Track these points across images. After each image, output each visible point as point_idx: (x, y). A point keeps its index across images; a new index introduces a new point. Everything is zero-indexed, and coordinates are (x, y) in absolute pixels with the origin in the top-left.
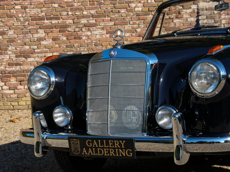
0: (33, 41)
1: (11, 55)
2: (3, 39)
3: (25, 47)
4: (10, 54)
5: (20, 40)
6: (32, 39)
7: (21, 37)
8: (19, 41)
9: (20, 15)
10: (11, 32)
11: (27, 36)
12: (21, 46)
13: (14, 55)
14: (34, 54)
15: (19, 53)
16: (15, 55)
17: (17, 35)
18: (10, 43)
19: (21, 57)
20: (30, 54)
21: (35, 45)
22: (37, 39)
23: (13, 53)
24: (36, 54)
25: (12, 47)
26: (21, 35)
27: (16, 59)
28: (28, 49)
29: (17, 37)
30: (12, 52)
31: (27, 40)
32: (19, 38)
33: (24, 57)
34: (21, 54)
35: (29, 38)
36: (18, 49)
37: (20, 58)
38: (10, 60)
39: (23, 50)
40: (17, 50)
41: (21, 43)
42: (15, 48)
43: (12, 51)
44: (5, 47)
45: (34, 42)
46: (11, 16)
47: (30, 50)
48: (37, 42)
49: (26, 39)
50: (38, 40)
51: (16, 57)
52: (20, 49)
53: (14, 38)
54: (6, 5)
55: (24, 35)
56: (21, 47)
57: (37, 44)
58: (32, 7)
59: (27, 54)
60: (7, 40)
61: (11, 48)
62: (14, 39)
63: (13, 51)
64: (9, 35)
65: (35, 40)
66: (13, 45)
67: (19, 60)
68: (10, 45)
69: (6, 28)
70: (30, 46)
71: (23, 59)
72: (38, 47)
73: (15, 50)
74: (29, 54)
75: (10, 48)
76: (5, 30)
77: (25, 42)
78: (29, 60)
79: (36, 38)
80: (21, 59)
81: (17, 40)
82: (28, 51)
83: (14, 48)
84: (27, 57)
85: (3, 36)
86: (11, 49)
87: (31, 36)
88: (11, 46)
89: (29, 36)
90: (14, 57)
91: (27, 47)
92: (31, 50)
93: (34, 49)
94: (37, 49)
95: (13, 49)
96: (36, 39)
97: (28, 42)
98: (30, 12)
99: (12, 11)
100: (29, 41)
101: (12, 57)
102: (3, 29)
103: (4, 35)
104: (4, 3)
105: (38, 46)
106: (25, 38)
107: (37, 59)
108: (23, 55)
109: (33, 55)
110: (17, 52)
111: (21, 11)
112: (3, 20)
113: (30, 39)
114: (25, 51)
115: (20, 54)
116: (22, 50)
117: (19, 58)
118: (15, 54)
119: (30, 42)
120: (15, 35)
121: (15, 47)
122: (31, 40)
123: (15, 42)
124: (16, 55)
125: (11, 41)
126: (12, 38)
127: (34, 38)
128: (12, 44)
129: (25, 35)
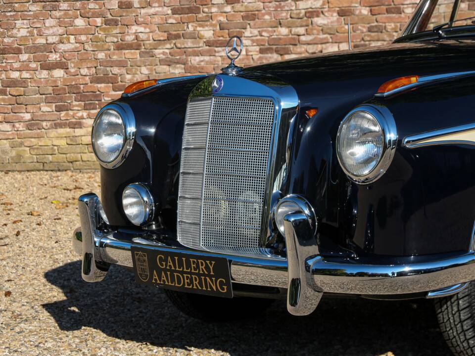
0: (297, 17)
1: (250, 48)
2: (234, 12)
3: (280, 31)
4: (247, 46)
5: (269, 14)
6: (295, 12)
7: (270, 7)
8: (267, 17)
11: (284, 6)
12: (271, 27)
13: (255, 47)
14: (298, 46)
15: (267, 44)
16: (257, 48)
17: (263, 3)
18: (249, 22)
19: (271, 53)
20: (291, 46)
21: (301, 26)
22: (306, 13)
23: (255, 44)
24: (303, 46)
25: (252, 30)
26: (270, 4)
27: (260, 57)
28: (285, 35)
29: (264, 8)
30: (253, 41)
31: (284, 14)
32: (267, 9)
33: (277, 51)
34: (271, 46)
35: (288, 10)
36: (264, 34)
37: (270, 55)
38: (248, 59)
39: (276, 37)
40: (262, 36)
41: (271, 21)
42: (259, 32)
43: (252, 38)
44: (238, 30)
45: (297, 20)
47: (290, 36)
48: (305, 18)
49: (282, 13)
50: (307, 15)
51: (262, 51)
52: (268, 35)
53: (257, 9)
55: (277, 3)
56: (270, 29)
57: (304, 24)
59: (283, 46)
60: (242, 14)
61: (249, 32)
62: (257, 12)
63: (254, 38)
64: (246, 4)
65: (301, 15)
66: (255, 25)
67: (266, 59)
68: (248, 26)
70: (290, 29)
71: (275, 56)
72: (308, 30)
73: (259, 37)
74: (287, 46)
75: (247, 33)
77: (280, 18)
78: (288, 58)
79: (304, 9)
80: (270, 58)
81: (264, 15)
82: (285, 38)
83: (256, 32)
84: (283, 52)
85: (233, 5)
86: (250, 35)
87: (292, 6)
88: (250, 27)
89: (288, 6)
90: (257, 52)
91: (284, 31)
92: (292, 38)
93: (299, 34)
94: (304, 35)
95: (255, 35)
96: (303, 11)
97: (287, 19)
100: (289, 17)
101: (251, 51)
103: (236, 4)
105: (307, 28)
106: (279, 9)
108: (274, 47)
109: (297, 48)
110: (263, 40)
113: (289, 12)
114: (280, 39)
115: (269, 46)
116: (273, 37)
117: (267, 53)
118: (258, 45)
119: (290, 19)
120: (259, 3)
121: (259, 29)
122: (292, 16)
123: (258, 19)
124: (262, 47)
125: (251, 16)
126: (252, 9)
127: (298, 11)
128: (252, 23)
129: (280, 4)
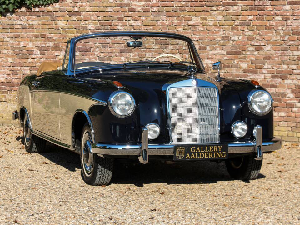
0: (293, 59)
1: (266, 75)
2: (259, 55)
3: (283, 67)
4: (265, 74)
5: (278, 57)
6: (292, 57)
7: (279, 53)
8: (276, 59)
9: (280, 28)
10: (268, 48)
11: (286, 53)
12: (278, 64)
13: (269, 74)
14: (292, 75)
15: (275, 73)
16: (270, 75)
17: (275, 51)
18: (267, 61)
19: (278, 78)
20: (288, 75)
21: (294, 65)
22: (297, 57)
23: (269, 73)
24: (295, 75)
25: (268, 65)
26: (279, 52)
27: (271, 80)
28: (286, 69)
29: (275, 54)
30: (268, 71)
31: (286, 58)
32: (276, 54)
33: (281, 77)
34: (278, 75)
35: (288, 56)
36: (274, 68)
37: (277, 79)
38: (265, 81)
39: (280, 69)
40: (273, 69)
41: (278, 61)
42: (272, 66)
43: (268, 70)
44: (261, 65)
45: (293, 61)
46: (270, 29)
47: (288, 70)
48: (297, 60)
49: (284, 57)
50: (298, 59)
51: (272, 77)
52: (276, 68)
53: (271, 54)
54: (265, 15)
55: (282, 51)
56: (278, 65)
57: (296, 63)
58: (295, 18)
59: (284, 75)
60: (263, 56)
61: (266, 66)
62: (271, 56)
63: (269, 70)
64: (266, 51)
65: (295, 59)
66: (270, 62)
67: (275, 81)
68: (266, 63)
69: (263, 42)
70: (288, 66)
71: (279, 80)
72: (298, 67)
73: (271, 69)
74: (286, 75)
75: (265, 67)
76: (262, 44)
77: (283, 60)
78: (286, 82)
79: (297, 55)
80: (277, 81)
81: (275, 57)
82: (286, 71)
83: (270, 66)
84: (284, 78)
85: (259, 51)
86: (267, 68)
87: (290, 54)
88: (267, 64)
89: (288, 53)
90: (270, 77)
91: (285, 67)
92: (289, 71)
93: (293, 69)
94: (296, 69)
95: (269, 68)
96: (296, 57)
97: (287, 60)
98: (292, 24)
99: (272, 22)
100: (288, 59)
101: (267, 77)
102: (260, 43)
103: (260, 51)
104: (263, 13)
105: (297, 65)
106: (283, 55)
107: (295, 82)
108: (279, 75)
109: (291, 76)
110: (273, 71)
111: (281, 23)
112: (261, 33)
113: (289, 56)
114: (283, 71)
115: (277, 75)
116: (279, 69)
117: (275, 78)
118: (271, 74)
119: (289, 60)
120: (273, 51)
121: (272, 65)
122: (290, 59)
123: (272, 59)
124: (273, 74)
125: (268, 58)
126: (269, 54)
127: (293, 56)
128: (268, 61)
129: (284, 52)
